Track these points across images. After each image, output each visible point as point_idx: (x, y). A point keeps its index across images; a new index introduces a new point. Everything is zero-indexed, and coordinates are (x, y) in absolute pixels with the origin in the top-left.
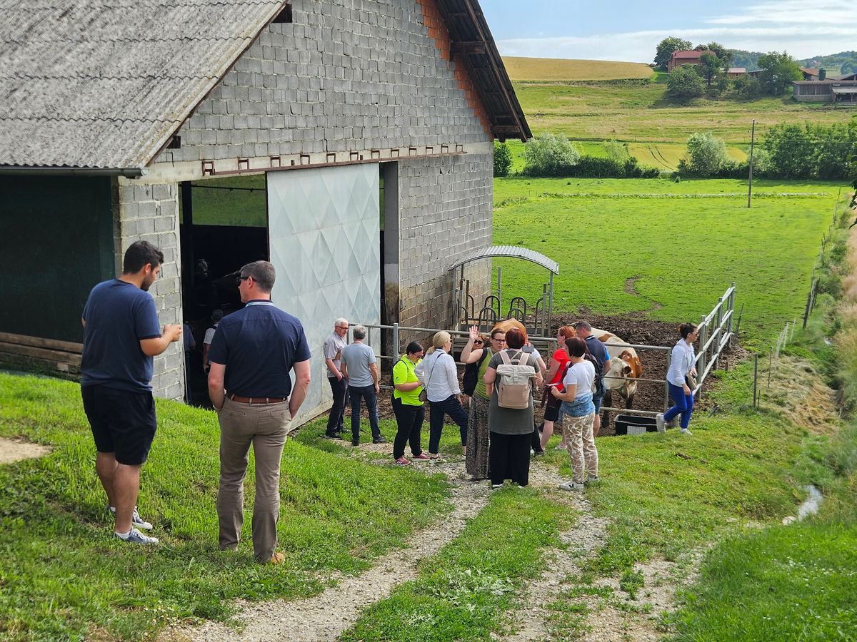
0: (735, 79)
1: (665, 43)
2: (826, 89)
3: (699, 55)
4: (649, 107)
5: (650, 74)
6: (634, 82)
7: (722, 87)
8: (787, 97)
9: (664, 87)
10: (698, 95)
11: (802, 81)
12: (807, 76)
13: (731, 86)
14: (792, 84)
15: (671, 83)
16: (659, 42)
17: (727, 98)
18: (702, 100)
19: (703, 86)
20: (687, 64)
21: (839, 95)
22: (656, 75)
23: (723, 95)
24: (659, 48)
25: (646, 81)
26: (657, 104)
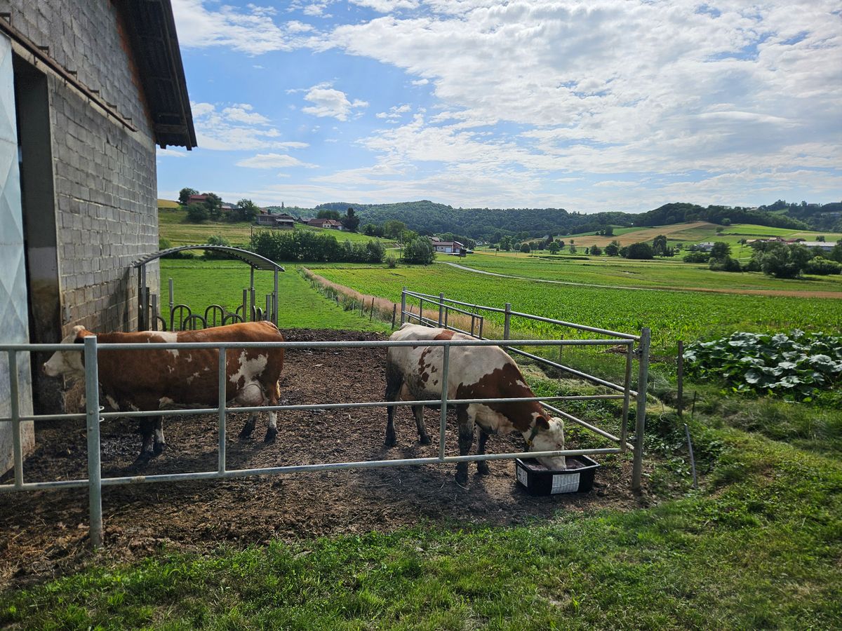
0: (226, 211)
1: (184, 190)
2: (273, 219)
3: (205, 197)
4: (179, 223)
5: (177, 206)
6: (168, 210)
7: (219, 215)
8: (254, 222)
9: (187, 213)
10: (206, 219)
11: (260, 214)
12: (262, 212)
13: (224, 215)
14: (255, 216)
15: (190, 211)
16: (181, 190)
17: (223, 221)
18: (208, 221)
19: (209, 214)
20: (199, 202)
21: (279, 222)
22: (181, 207)
23: (220, 219)
24: (181, 193)
25: (175, 210)
26: (183, 222)
